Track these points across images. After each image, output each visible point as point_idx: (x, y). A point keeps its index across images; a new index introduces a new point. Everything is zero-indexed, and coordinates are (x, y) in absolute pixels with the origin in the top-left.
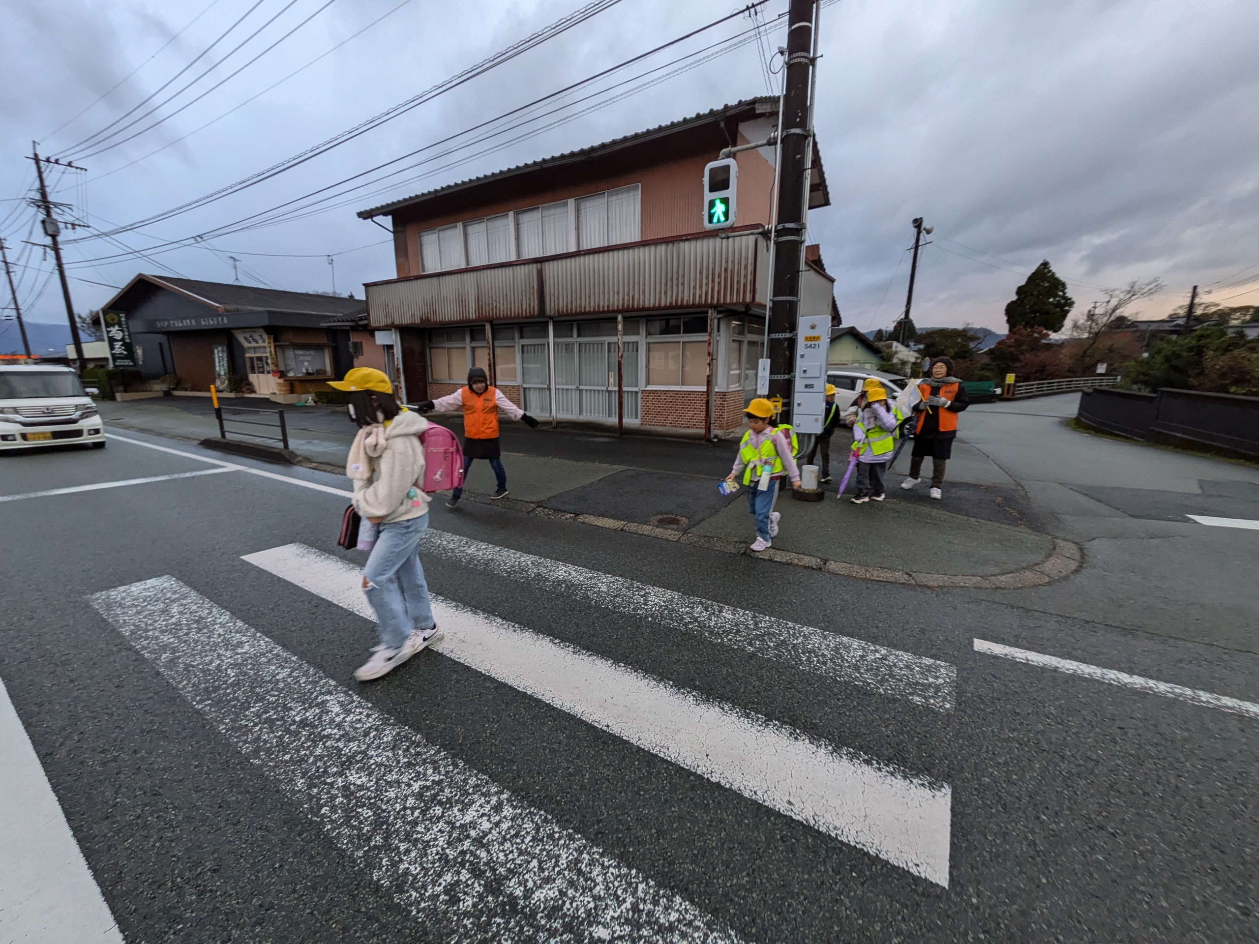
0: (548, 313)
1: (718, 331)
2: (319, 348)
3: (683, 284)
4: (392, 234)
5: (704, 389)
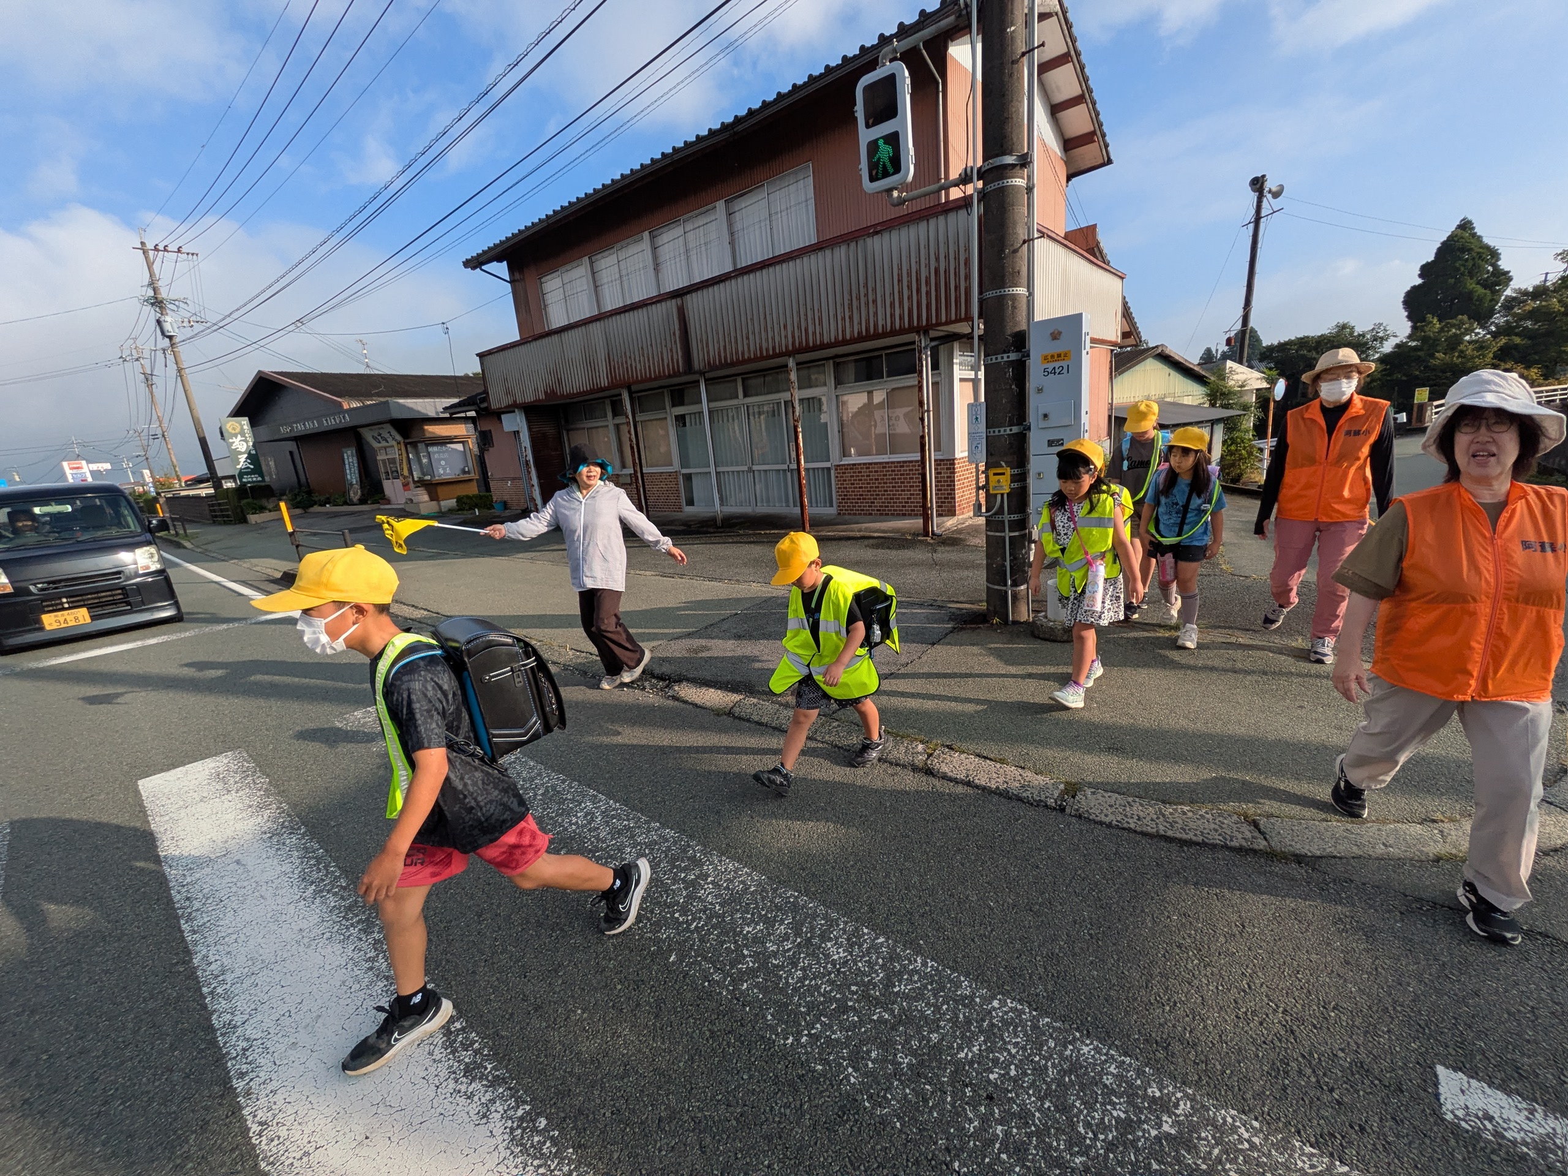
0: (696, 366)
3: (875, 301)
4: (509, 285)
5: (916, 456)
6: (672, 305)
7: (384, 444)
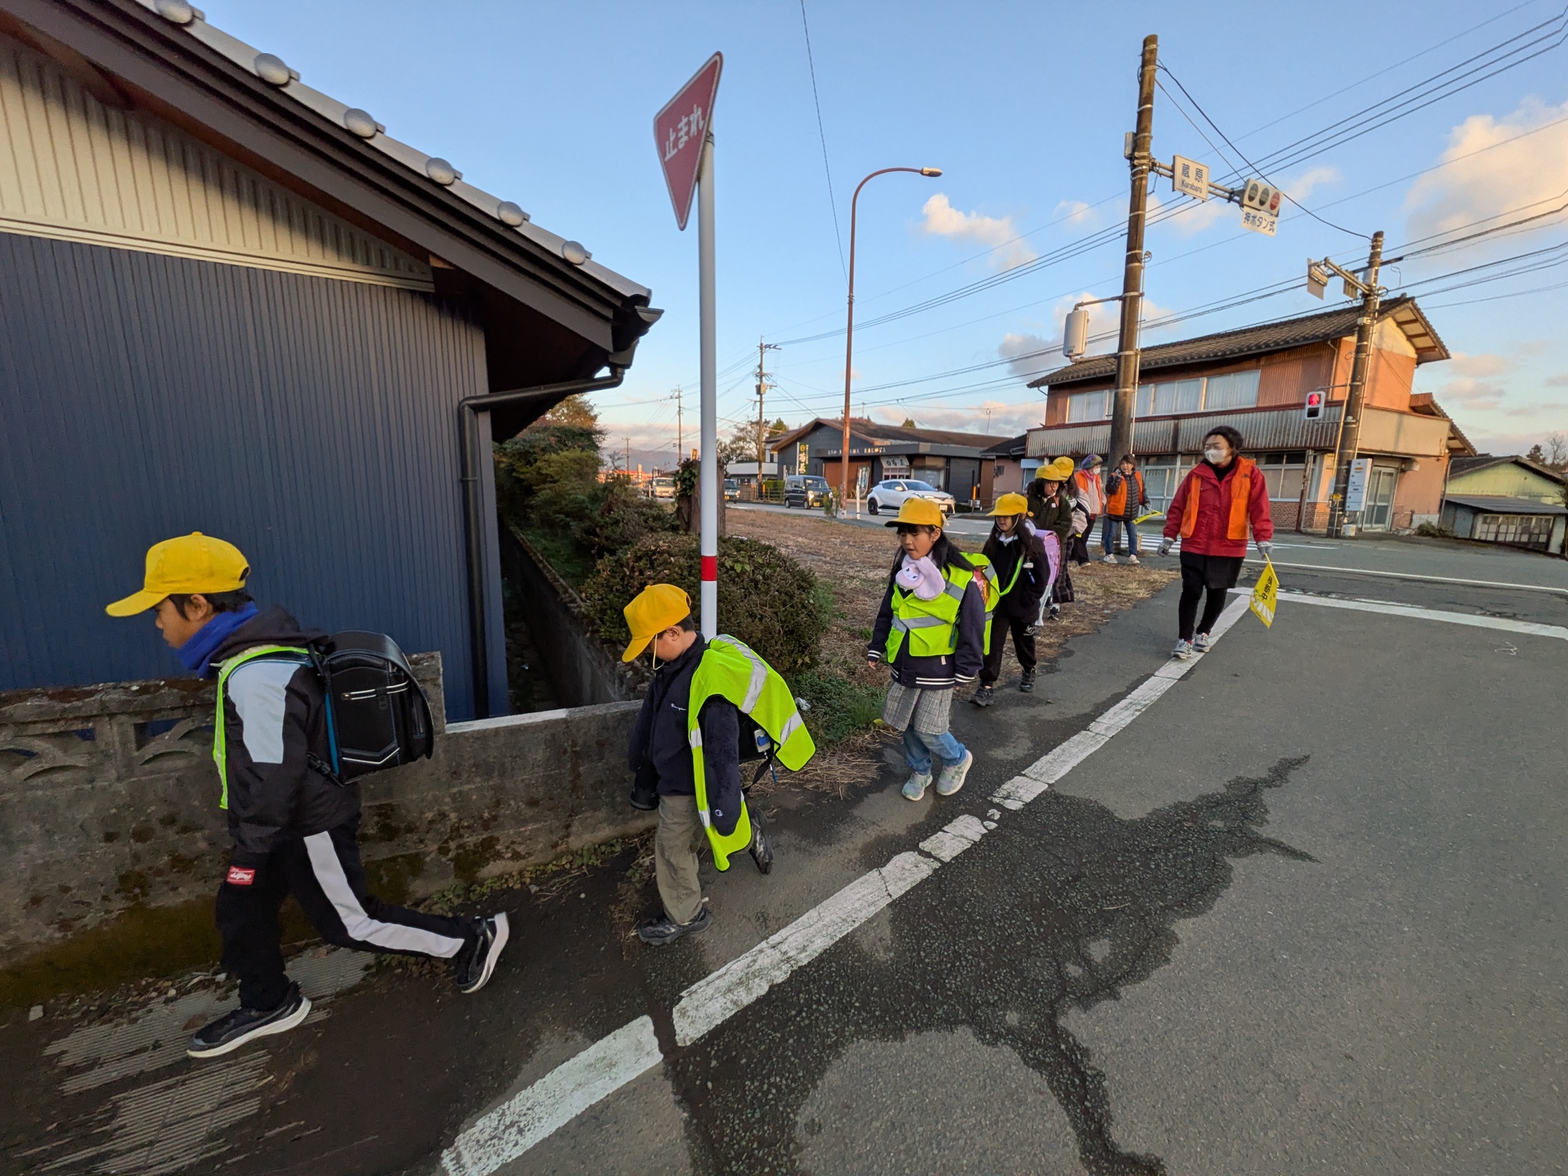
0: (1179, 449)
1: (1314, 462)
2: (938, 470)
3: (1289, 435)
4: (1046, 397)
5: (1298, 500)
6: (1172, 423)
7: (893, 466)
